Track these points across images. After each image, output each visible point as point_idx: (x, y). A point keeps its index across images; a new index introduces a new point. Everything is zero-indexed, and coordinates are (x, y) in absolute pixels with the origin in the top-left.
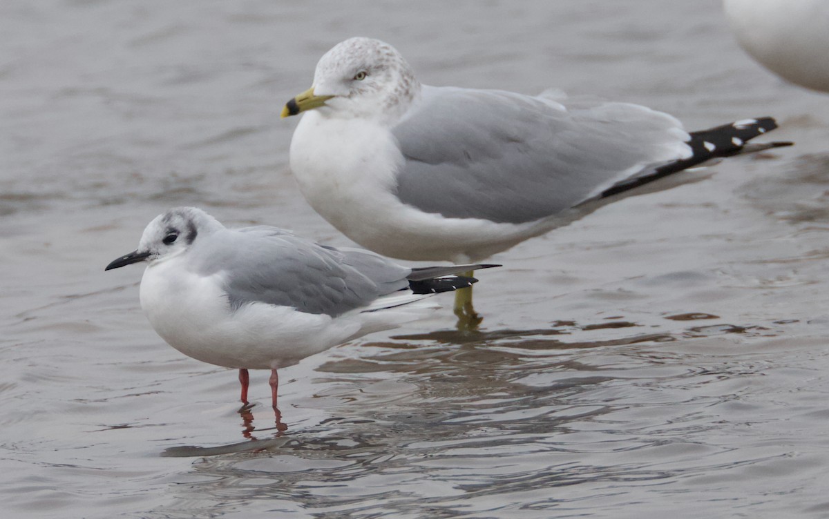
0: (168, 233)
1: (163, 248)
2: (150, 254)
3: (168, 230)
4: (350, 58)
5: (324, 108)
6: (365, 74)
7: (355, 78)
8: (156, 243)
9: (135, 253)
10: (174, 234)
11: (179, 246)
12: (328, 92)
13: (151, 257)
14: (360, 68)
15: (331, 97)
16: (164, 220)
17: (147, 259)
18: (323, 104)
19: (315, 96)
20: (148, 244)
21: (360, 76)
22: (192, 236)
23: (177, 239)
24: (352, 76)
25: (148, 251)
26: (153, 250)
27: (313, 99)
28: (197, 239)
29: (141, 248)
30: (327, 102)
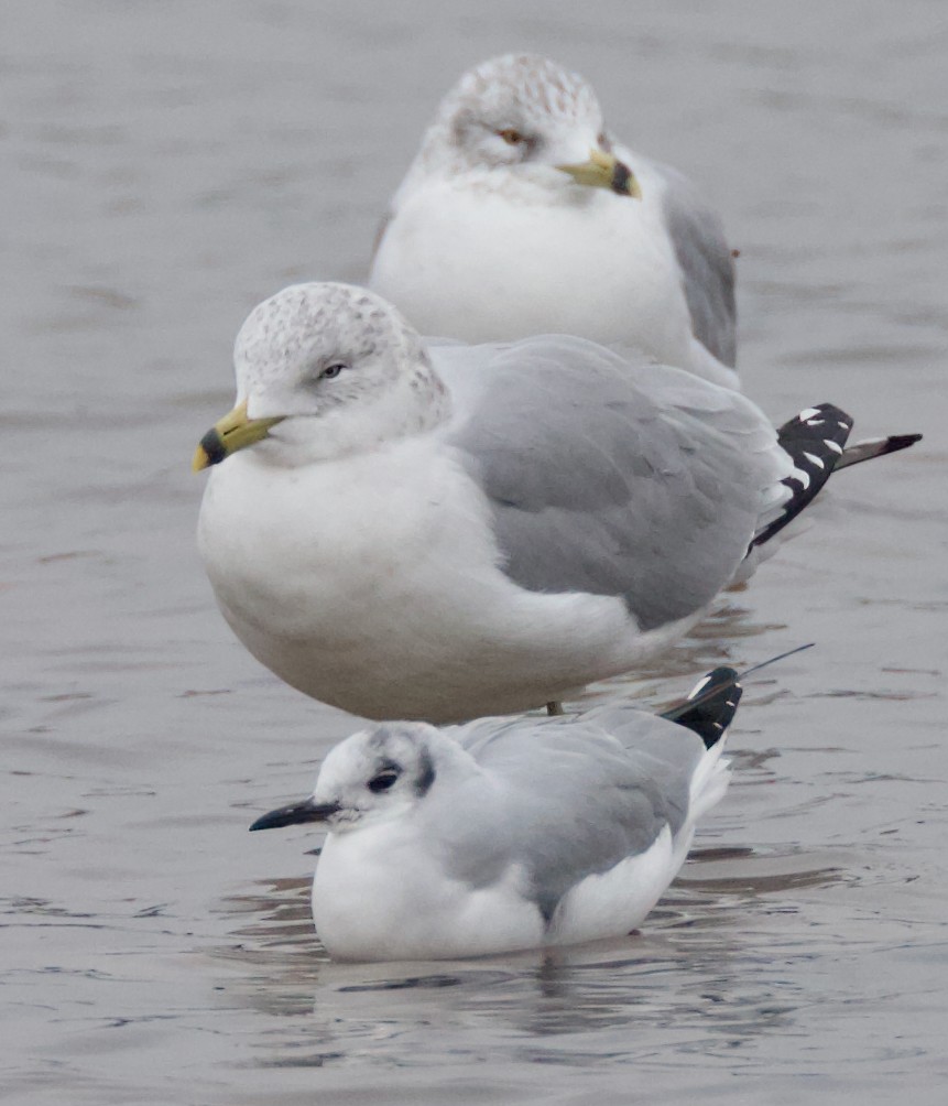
0: (379, 770)
1: (365, 798)
2: (339, 809)
3: (381, 763)
4: (307, 336)
5: (265, 443)
6: (340, 367)
7: (321, 377)
8: (354, 786)
9: (308, 803)
10: (391, 773)
11: (399, 798)
12: (274, 410)
13: (340, 814)
14: (332, 357)
15: (278, 420)
16: (372, 742)
17: (331, 817)
18: (266, 436)
19: (251, 421)
20: (338, 788)
21: (331, 372)
22: (425, 781)
23: (397, 785)
24: (316, 374)
25: (337, 802)
26: (346, 800)
27: (248, 426)
28: (436, 787)
29: (321, 794)
30: (274, 430)
